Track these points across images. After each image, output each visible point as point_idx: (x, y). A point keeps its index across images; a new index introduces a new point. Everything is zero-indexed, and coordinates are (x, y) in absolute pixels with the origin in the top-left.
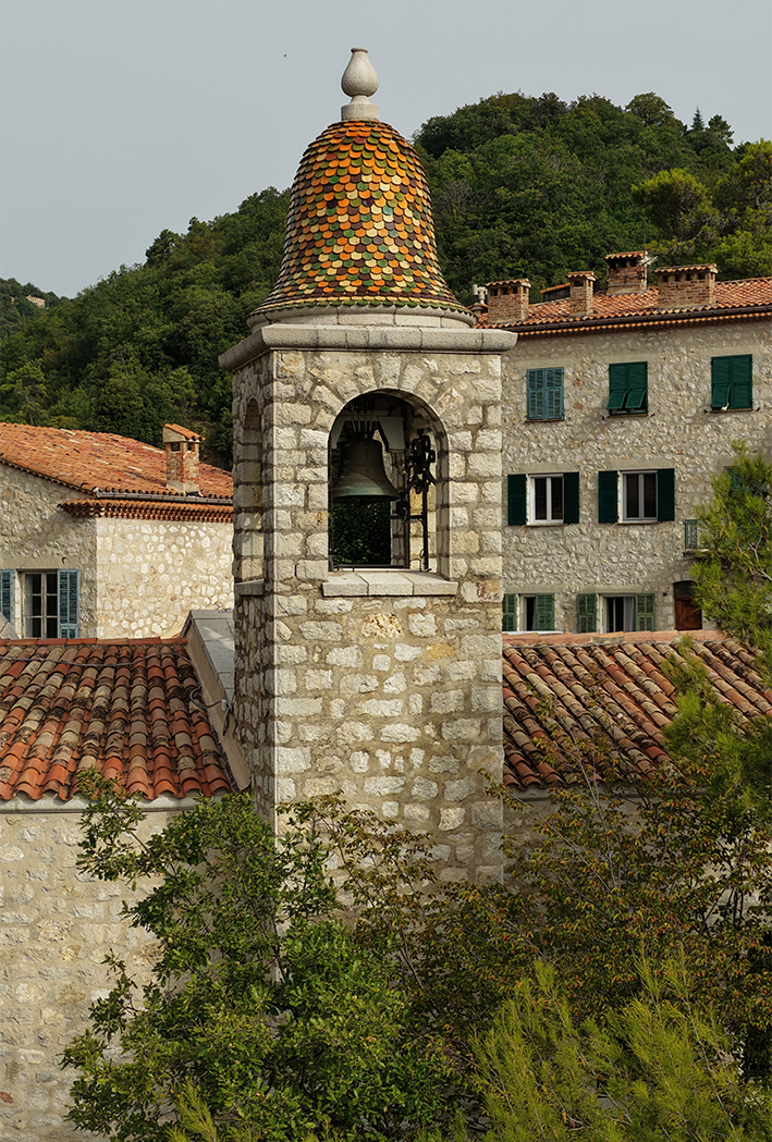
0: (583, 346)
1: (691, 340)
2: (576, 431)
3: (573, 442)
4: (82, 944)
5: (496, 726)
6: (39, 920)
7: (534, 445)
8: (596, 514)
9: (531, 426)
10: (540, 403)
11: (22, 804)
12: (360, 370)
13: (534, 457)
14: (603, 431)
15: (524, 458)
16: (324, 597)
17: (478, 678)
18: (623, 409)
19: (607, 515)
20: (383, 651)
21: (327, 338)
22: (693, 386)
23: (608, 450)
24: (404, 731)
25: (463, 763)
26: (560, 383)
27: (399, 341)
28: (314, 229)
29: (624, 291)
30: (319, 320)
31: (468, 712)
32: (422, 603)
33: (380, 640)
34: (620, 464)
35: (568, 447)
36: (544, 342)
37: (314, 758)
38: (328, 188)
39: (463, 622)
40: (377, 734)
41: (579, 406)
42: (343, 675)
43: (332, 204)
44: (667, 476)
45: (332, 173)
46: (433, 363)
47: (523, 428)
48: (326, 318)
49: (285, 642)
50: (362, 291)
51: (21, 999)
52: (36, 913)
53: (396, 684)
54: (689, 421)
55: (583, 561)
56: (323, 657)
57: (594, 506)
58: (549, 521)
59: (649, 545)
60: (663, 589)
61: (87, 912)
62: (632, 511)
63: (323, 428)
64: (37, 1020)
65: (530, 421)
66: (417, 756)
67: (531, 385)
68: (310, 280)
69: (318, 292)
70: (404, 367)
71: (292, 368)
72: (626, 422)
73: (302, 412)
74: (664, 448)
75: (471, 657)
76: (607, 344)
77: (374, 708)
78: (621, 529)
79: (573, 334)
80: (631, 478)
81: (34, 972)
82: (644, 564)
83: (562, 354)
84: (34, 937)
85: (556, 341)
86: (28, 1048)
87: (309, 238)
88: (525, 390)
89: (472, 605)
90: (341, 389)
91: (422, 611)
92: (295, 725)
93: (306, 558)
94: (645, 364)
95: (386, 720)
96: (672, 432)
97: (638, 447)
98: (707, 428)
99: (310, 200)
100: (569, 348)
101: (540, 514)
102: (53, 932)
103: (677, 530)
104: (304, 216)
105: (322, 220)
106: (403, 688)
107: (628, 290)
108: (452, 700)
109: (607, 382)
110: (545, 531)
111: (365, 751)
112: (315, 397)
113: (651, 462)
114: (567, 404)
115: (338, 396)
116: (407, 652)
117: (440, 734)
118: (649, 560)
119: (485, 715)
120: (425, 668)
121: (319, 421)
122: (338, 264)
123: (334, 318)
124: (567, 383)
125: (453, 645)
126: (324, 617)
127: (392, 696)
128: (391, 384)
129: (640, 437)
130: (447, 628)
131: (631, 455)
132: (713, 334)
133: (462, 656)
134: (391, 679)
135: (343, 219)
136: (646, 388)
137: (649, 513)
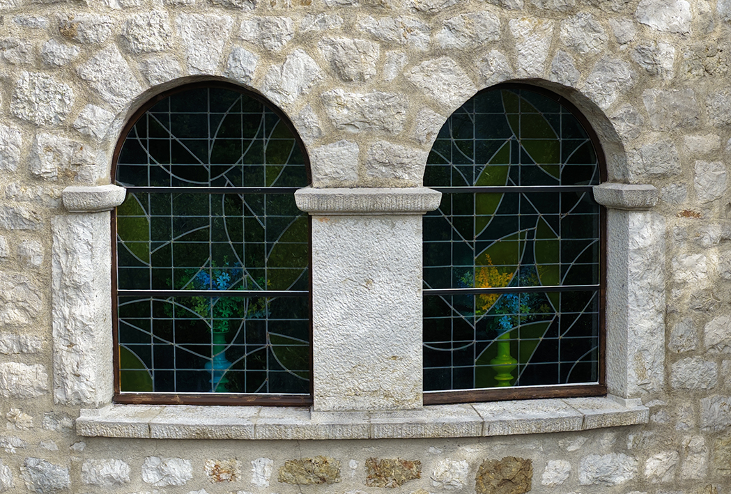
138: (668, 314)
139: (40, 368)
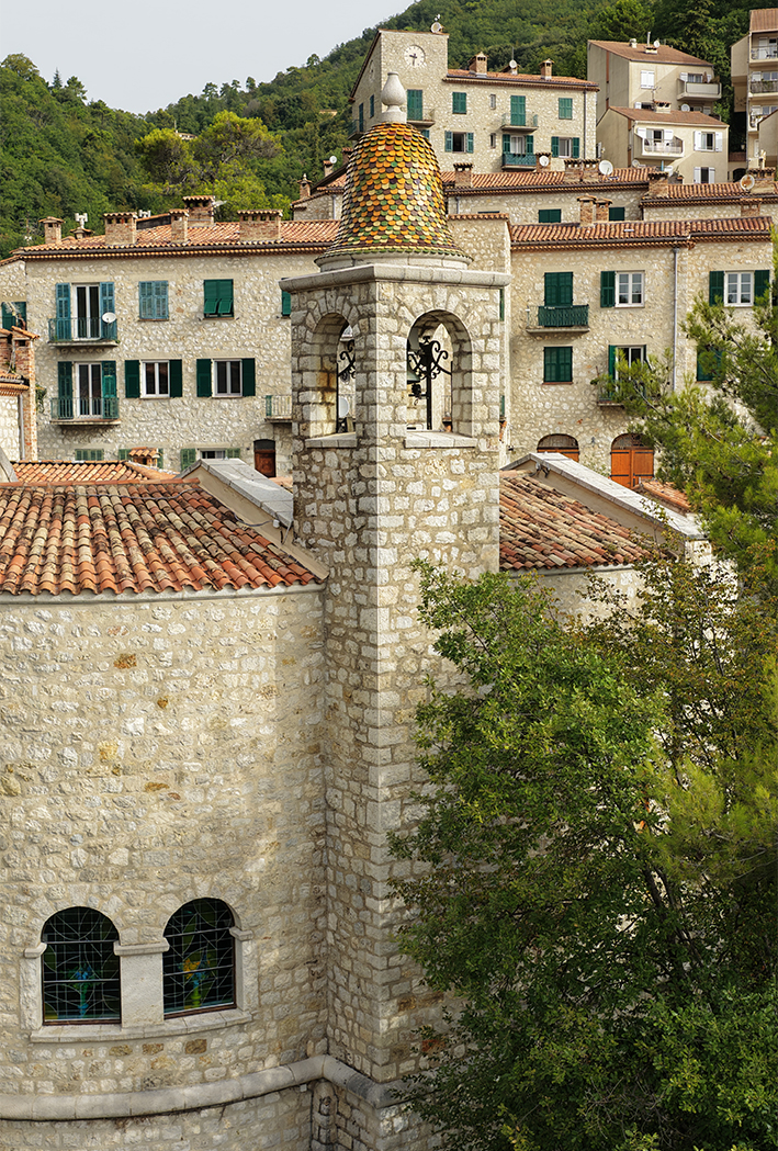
0: (183, 266)
1: (266, 264)
2: (178, 329)
3: (175, 337)
4: (224, 688)
5: (496, 531)
6: (196, 674)
7: (146, 339)
8: (195, 390)
9: (143, 324)
10: (150, 306)
11: (186, 594)
12: (425, 297)
13: (146, 347)
14: (199, 329)
15: (137, 348)
16: (405, 448)
17: (487, 501)
18: (216, 313)
19: (203, 390)
20: (436, 484)
21: (410, 275)
22: (268, 299)
23: (204, 343)
24: (447, 536)
25: (478, 556)
26: (165, 293)
27: (449, 279)
28: (381, 197)
29: (198, 224)
30: (395, 261)
31: (481, 524)
32: (457, 452)
33: (435, 477)
34: (214, 354)
35: (173, 341)
36: (152, 261)
37: (400, 554)
38: (390, 169)
39: (480, 465)
40: (433, 538)
41: (180, 310)
42: (415, 500)
43: (394, 181)
44: (249, 364)
45: (392, 159)
46: (464, 293)
47: (136, 325)
48: (401, 260)
49: (383, 479)
50: (421, 242)
51: (185, 728)
52: (194, 669)
53: (444, 505)
54: (265, 324)
55: (185, 425)
56: (404, 489)
57: (194, 385)
58: (157, 394)
59: (236, 414)
60: (247, 445)
61: (227, 666)
62: (222, 389)
63: (404, 335)
64: (196, 742)
65: (142, 320)
66: (455, 552)
67: (142, 294)
68: (381, 233)
69: (391, 242)
70: (449, 296)
71: (388, 294)
72: (218, 323)
73: (392, 324)
74: (247, 343)
75: (483, 487)
76: (202, 265)
77: (432, 521)
78: (215, 401)
79: (176, 256)
80: (221, 365)
81: (193, 710)
82: (231, 426)
83: (166, 271)
84: (193, 685)
85: (161, 261)
86: (190, 761)
87: (376, 203)
88: (137, 297)
89: (484, 454)
90: (414, 309)
91: (457, 458)
92: (389, 534)
93: (395, 422)
94: (232, 281)
95: (439, 529)
96: (253, 331)
97: (227, 342)
98: (279, 329)
99: (376, 177)
100: (172, 267)
101: (150, 390)
102: (205, 681)
103: (257, 402)
104: (371, 187)
105: (387, 192)
106: (447, 508)
107: (202, 225)
108: (472, 516)
109: (202, 293)
110: (155, 402)
111: (427, 549)
112: (400, 314)
113: (237, 353)
114: (171, 308)
115: (413, 314)
116: (449, 485)
117: (466, 538)
118: (235, 424)
119: (490, 525)
120: (459, 494)
121: (402, 330)
122: (400, 223)
123: (406, 260)
124: (170, 293)
125: (474, 477)
126: (405, 462)
127: (442, 514)
128: (442, 307)
129: (228, 335)
130: (471, 468)
131: (221, 348)
132: (282, 261)
133: (478, 487)
134: (441, 502)
135: (402, 192)
136: (232, 299)
137: (235, 390)
138: (259, 977)
139: (15, 1016)
